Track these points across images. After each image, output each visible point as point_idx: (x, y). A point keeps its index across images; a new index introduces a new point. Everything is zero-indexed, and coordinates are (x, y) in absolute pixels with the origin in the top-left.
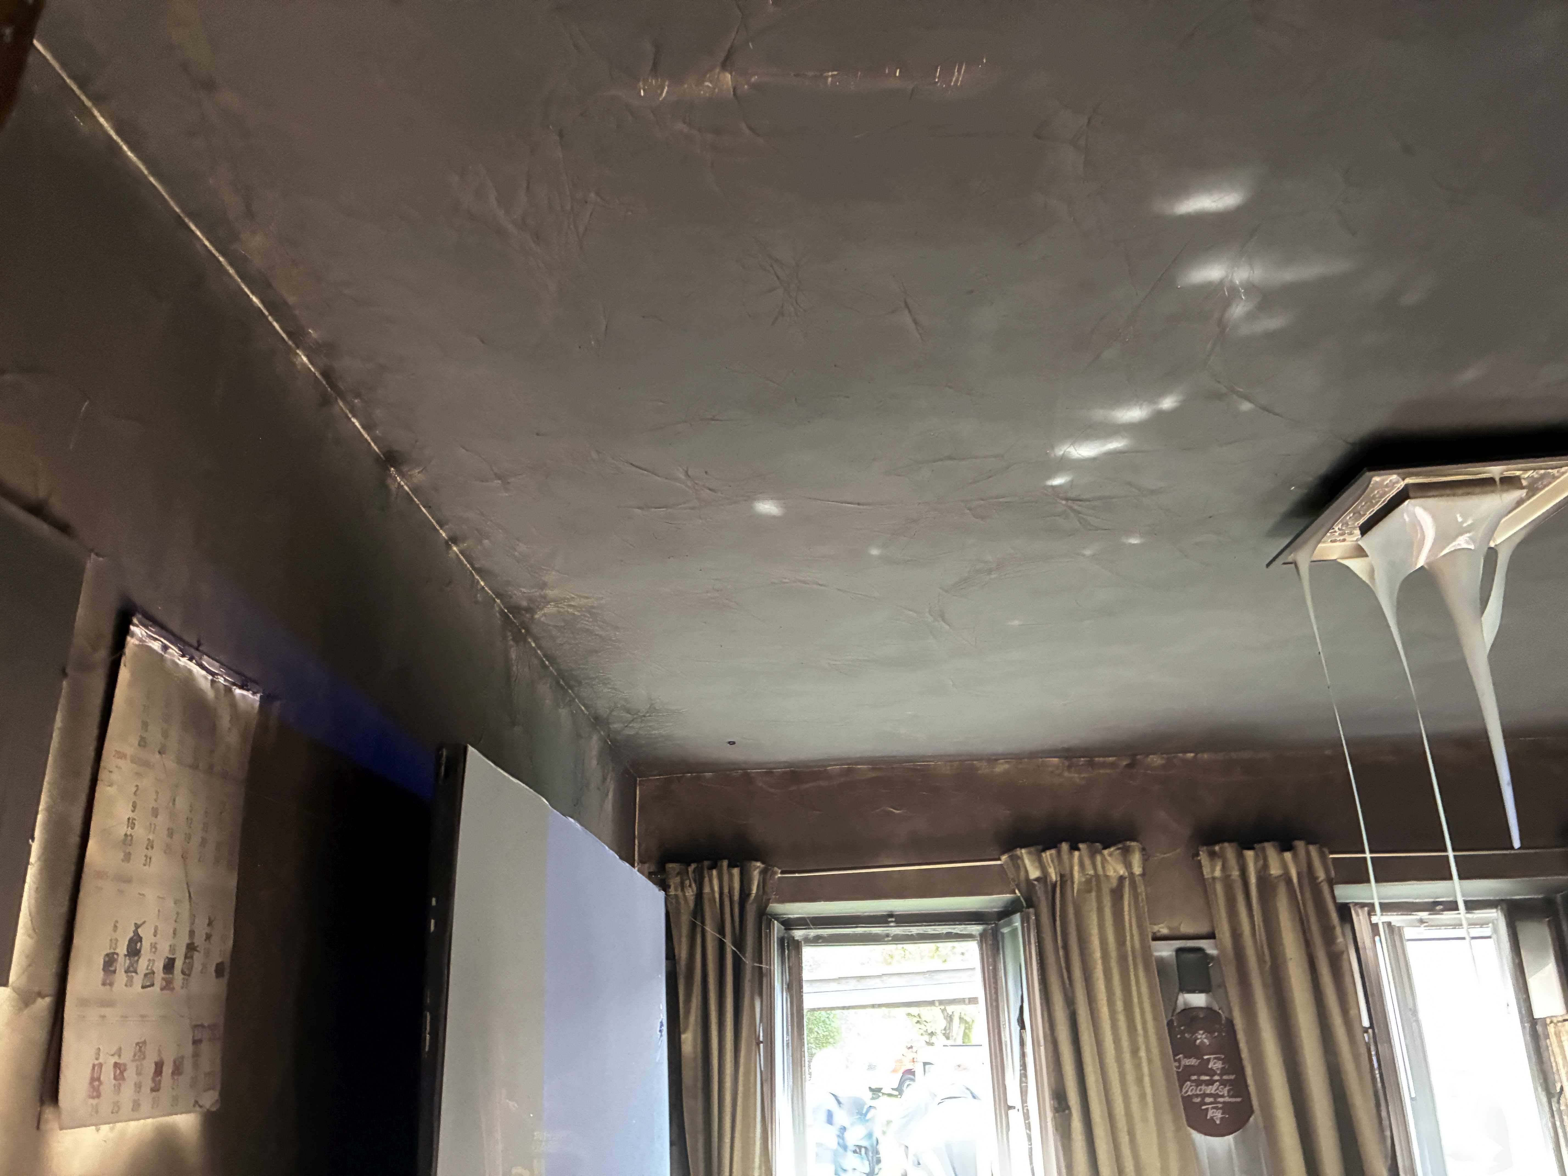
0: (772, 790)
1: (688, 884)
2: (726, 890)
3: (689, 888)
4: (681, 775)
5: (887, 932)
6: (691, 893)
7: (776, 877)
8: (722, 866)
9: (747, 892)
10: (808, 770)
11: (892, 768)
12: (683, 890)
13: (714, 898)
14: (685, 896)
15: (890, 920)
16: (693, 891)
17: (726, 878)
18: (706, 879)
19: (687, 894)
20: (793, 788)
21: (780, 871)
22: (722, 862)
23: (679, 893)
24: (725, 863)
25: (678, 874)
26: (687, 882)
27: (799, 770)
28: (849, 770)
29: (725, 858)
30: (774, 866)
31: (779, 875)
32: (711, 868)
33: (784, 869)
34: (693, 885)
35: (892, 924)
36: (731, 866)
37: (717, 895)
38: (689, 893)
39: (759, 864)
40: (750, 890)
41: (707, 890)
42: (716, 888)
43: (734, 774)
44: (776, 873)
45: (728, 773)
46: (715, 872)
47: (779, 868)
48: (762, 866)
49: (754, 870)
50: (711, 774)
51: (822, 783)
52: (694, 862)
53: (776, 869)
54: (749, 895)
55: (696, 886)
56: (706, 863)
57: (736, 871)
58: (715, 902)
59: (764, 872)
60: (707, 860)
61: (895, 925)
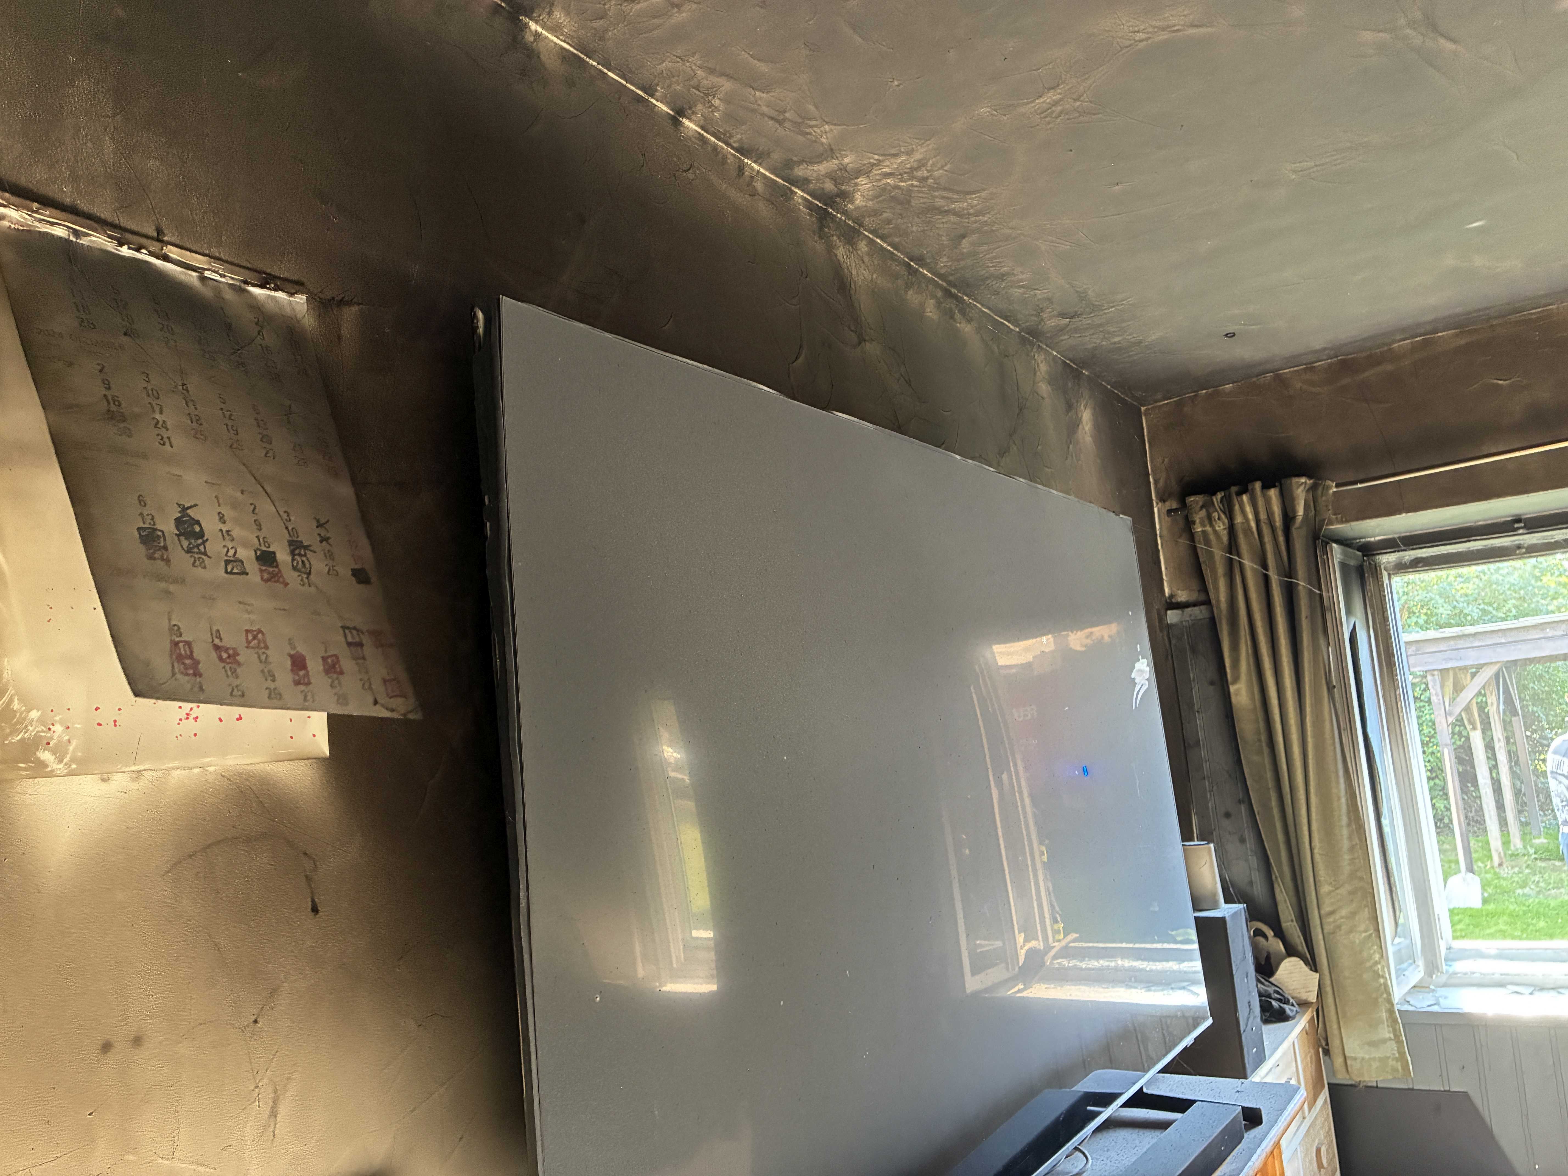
0: (1317, 389)
1: (1217, 518)
2: (1263, 516)
3: (1218, 522)
4: (1193, 394)
5: (1517, 542)
6: (1222, 527)
7: (1331, 491)
8: (1253, 490)
9: (1291, 515)
10: (1364, 354)
11: (1492, 326)
12: (1211, 525)
13: (1250, 528)
14: (1215, 531)
15: (1516, 525)
16: (1224, 524)
17: (1261, 502)
18: (1237, 507)
19: (1217, 528)
20: (1346, 381)
21: (1334, 484)
22: (1254, 485)
23: (1208, 529)
24: (1258, 485)
25: (1202, 507)
26: (1215, 515)
27: (1350, 357)
28: (1426, 343)
29: (1257, 480)
30: (1325, 480)
31: (1335, 490)
32: (1239, 494)
33: (1340, 481)
34: (1223, 516)
35: (1521, 531)
36: (1266, 487)
37: (1253, 524)
38: (1219, 527)
39: (1303, 480)
40: (1294, 511)
41: (1239, 519)
42: (1251, 516)
43: (1262, 380)
44: (1329, 487)
45: (1254, 379)
46: (1245, 498)
47: (1333, 481)
48: (1310, 482)
49: (1298, 488)
50: (1231, 385)
51: (1389, 367)
52: (1220, 490)
53: (1329, 483)
54: (1294, 518)
55: (1226, 517)
56: (1234, 489)
57: (1273, 493)
58: (1252, 533)
59: (1313, 488)
60: (1234, 485)
61: (1527, 531)
